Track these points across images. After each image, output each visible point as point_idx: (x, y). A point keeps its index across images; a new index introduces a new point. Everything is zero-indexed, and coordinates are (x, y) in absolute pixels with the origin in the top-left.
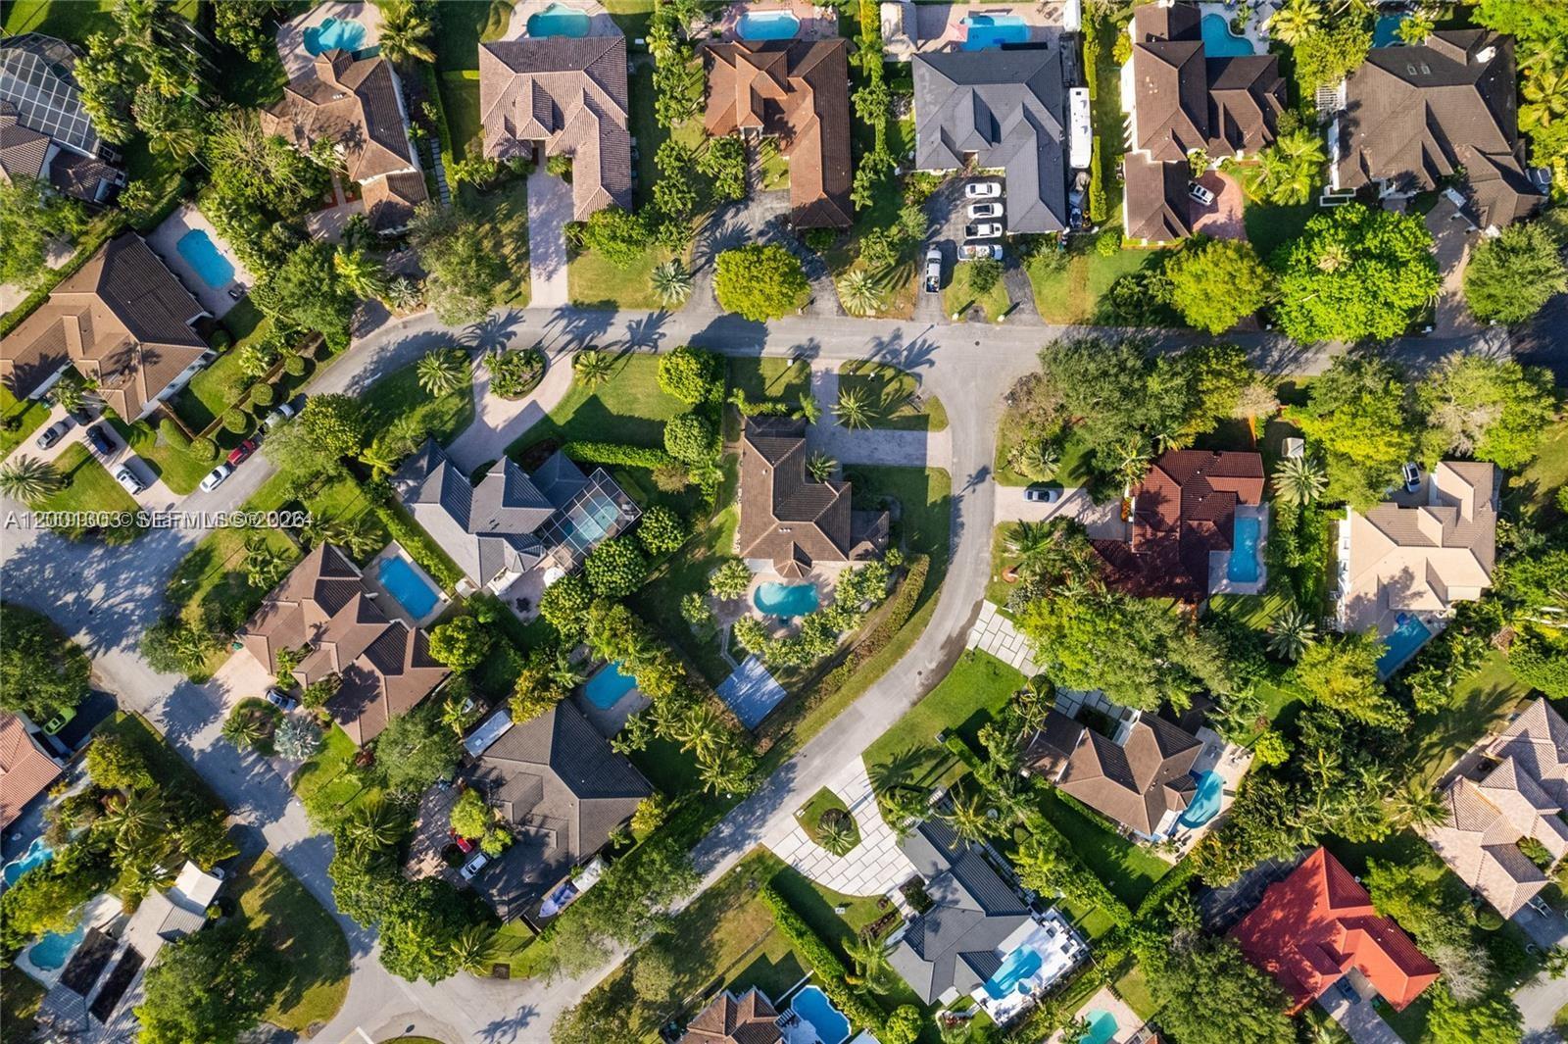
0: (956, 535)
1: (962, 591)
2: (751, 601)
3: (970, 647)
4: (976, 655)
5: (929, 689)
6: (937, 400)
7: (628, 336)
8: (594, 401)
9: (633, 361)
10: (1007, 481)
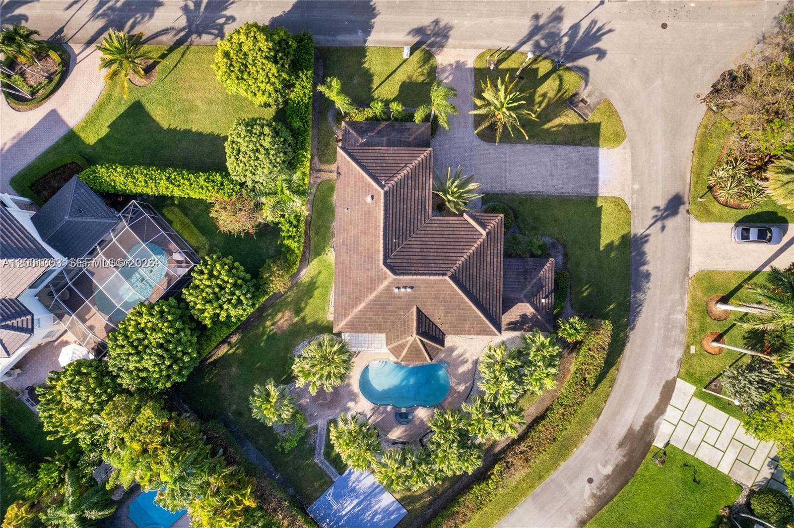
0: (639, 289)
1: (648, 366)
2: (355, 387)
3: (659, 443)
4: (666, 455)
5: (603, 501)
6: (609, 105)
7: (183, 22)
8: (136, 111)
9: (190, 56)
10: (707, 215)
